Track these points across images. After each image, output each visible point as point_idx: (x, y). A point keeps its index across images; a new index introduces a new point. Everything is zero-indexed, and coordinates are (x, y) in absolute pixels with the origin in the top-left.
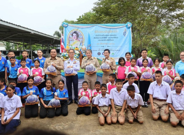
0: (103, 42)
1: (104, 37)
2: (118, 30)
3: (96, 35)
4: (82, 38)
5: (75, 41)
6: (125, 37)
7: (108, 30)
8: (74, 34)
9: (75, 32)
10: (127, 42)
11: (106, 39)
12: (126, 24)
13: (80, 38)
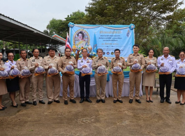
0: (108, 42)
1: (109, 38)
2: (122, 31)
3: (101, 36)
4: (88, 38)
5: (81, 41)
6: (128, 38)
7: (112, 31)
8: (80, 35)
9: (81, 32)
10: (130, 43)
11: (111, 39)
12: (129, 26)
13: (85, 38)
